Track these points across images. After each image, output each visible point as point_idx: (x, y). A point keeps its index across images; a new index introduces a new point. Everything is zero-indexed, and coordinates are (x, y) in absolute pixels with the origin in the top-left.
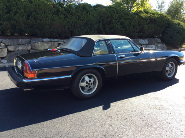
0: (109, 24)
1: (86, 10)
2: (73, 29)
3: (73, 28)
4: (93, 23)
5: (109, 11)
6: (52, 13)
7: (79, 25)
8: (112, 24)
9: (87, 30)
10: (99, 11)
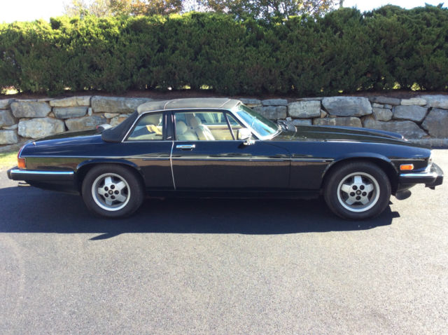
0: (408, 56)
1: (332, 28)
2: (293, 75)
3: (294, 73)
4: (351, 56)
5: (411, 22)
6: (244, 43)
7: (309, 65)
8: (417, 57)
9: (334, 74)
10: (373, 26)
